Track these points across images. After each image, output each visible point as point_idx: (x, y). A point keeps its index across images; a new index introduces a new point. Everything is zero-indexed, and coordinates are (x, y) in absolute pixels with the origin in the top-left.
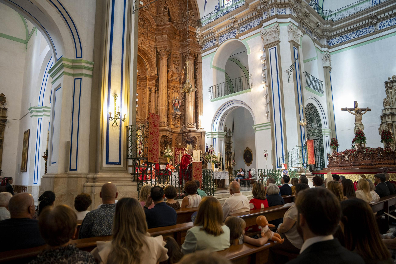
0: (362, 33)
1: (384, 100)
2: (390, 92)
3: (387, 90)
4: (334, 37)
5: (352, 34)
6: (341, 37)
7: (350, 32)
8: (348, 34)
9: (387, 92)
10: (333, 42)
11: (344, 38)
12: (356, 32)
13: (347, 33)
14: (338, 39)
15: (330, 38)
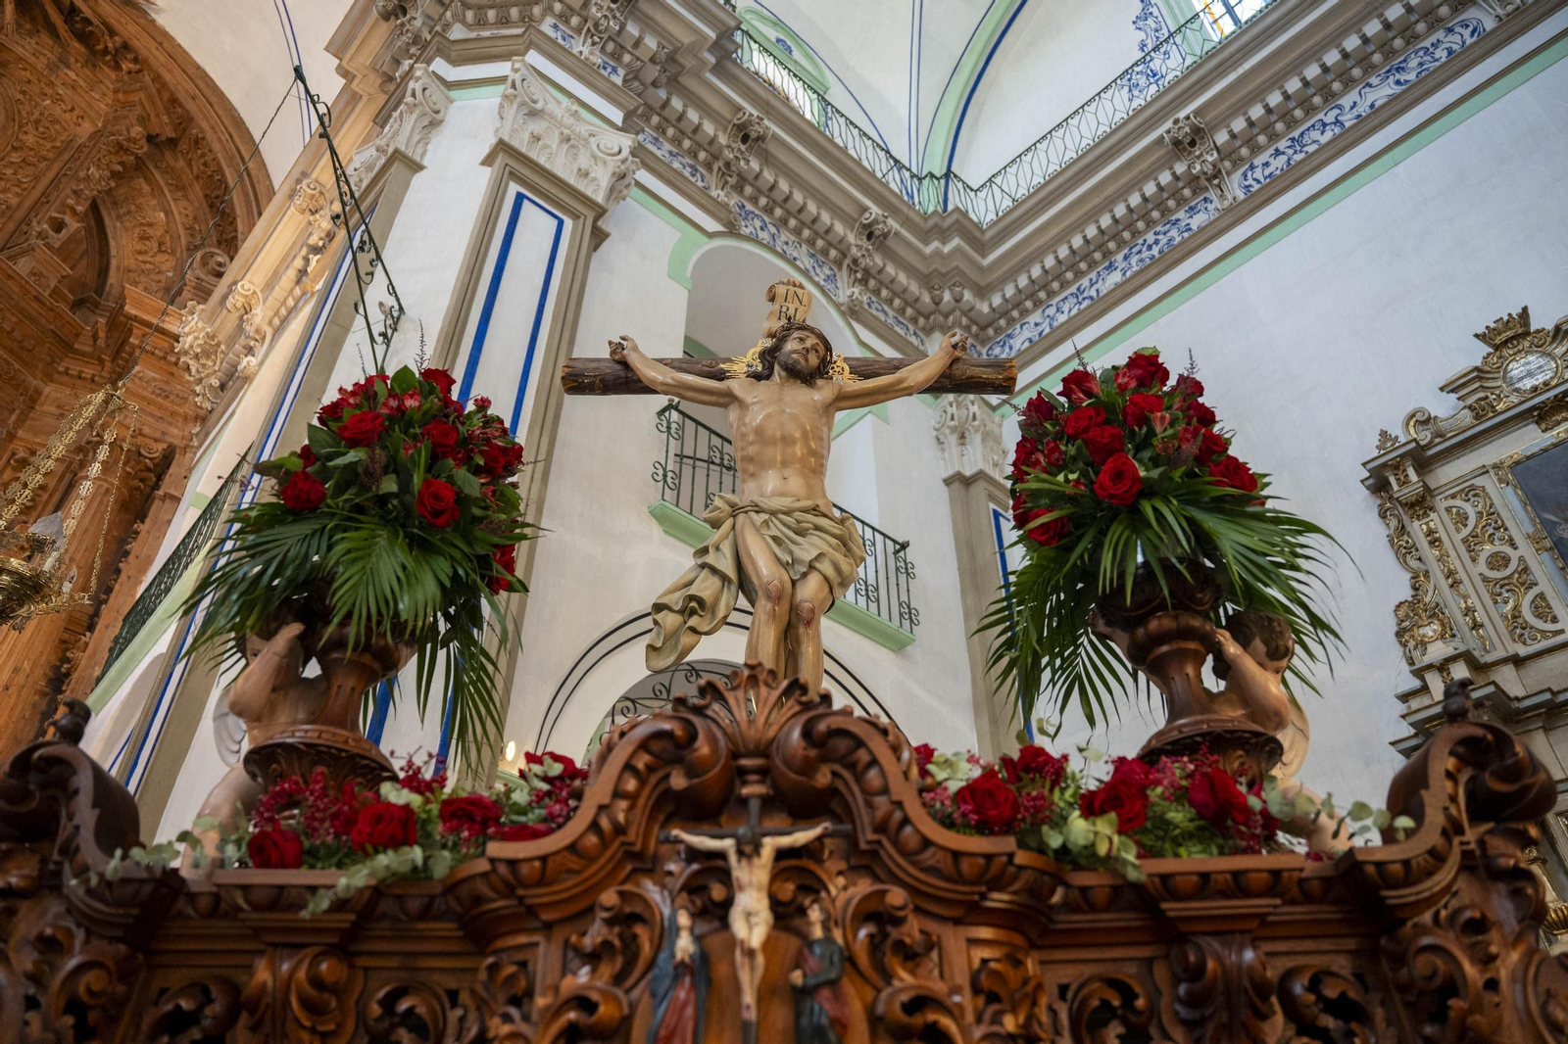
0: (1155, 251)
1: (1401, 613)
2: (1423, 542)
3: (1402, 530)
4: (1011, 321)
5: (1104, 274)
6: (1051, 311)
7: (1093, 265)
8: (1085, 282)
9: (1403, 548)
10: (1011, 348)
11: (1066, 308)
12: (1126, 258)
13: (1079, 274)
14: (1036, 325)
15: (991, 331)
